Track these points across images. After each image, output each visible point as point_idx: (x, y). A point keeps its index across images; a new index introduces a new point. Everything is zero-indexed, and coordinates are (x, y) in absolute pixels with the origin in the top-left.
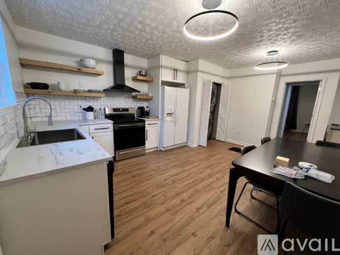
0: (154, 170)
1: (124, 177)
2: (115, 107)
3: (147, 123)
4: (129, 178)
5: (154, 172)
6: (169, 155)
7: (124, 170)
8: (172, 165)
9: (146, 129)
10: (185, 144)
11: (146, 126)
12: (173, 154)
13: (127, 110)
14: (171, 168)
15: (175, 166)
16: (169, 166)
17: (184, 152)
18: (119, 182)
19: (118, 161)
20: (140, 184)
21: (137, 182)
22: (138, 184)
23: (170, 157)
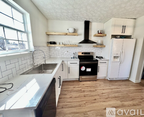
0: (99, 95)
1: (79, 94)
2: (83, 52)
3: (99, 62)
4: (82, 97)
5: (98, 97)
6: (113, 85)
7: (81, 88)
8: (113, 95)
9: (98, 65)
10: (128, 79)
11: (99, 63)
12: (116, 85)
13: (89, 53)
14: (112, 98)
15: (116, 97)
16: (110, 96)
17: (125, 85)
18: (75, 97)
19: (81, 81)
20: (86, 104)
21: (85, 102)
22: (85, 104)
23: (113, 87)
